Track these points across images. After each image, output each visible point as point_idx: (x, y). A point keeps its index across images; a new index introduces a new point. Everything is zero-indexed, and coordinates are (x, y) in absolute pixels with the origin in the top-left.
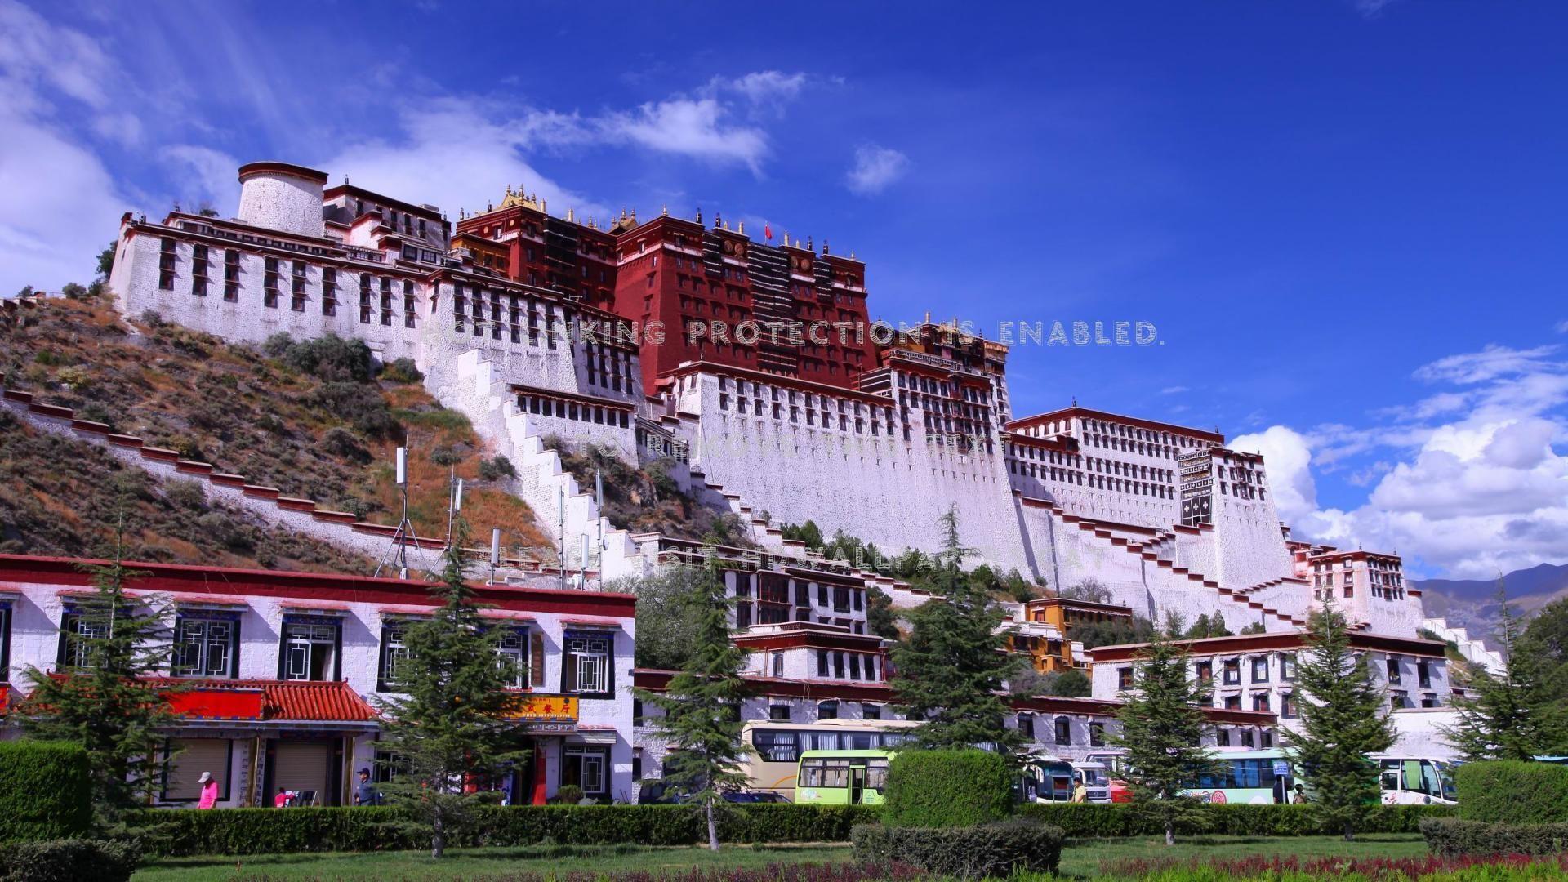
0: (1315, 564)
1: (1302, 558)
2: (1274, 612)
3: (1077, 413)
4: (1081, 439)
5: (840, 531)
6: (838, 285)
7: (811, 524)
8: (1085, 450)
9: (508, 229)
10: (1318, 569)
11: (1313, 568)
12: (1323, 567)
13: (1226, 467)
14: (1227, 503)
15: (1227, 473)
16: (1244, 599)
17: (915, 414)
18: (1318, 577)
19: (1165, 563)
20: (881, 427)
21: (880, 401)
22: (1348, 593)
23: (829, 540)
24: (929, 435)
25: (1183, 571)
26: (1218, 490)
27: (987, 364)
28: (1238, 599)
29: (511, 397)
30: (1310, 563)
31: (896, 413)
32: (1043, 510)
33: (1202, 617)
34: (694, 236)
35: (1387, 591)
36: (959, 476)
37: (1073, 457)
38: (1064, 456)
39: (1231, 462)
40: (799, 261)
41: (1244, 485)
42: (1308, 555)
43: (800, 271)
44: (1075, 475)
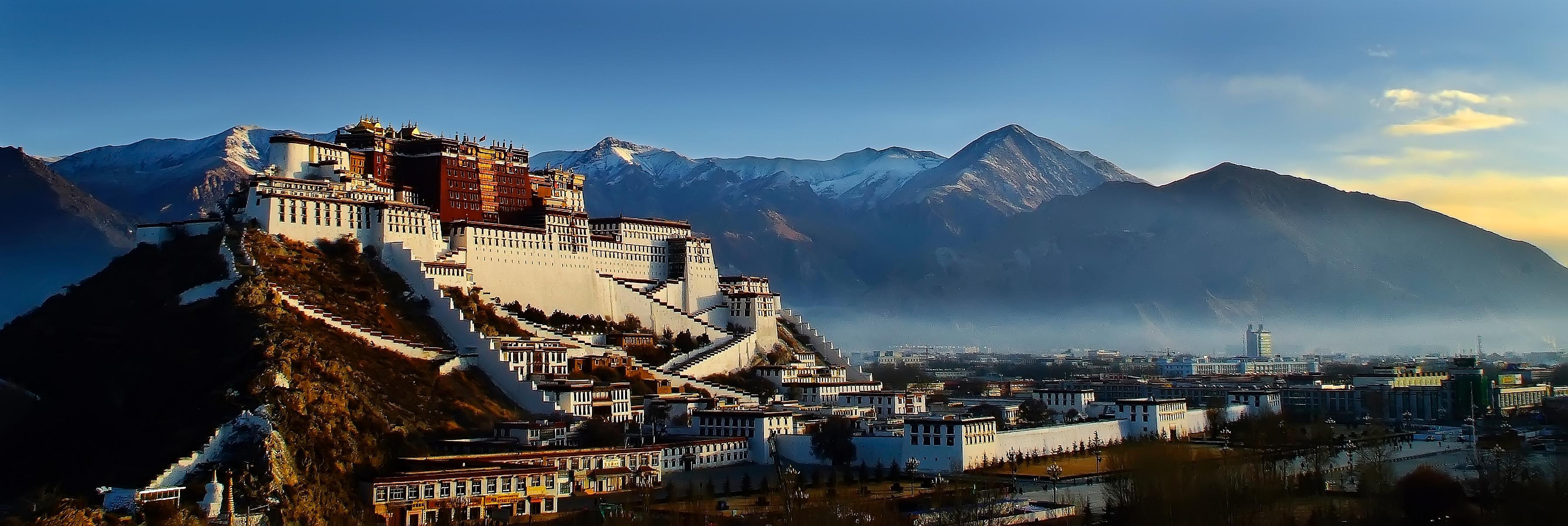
2: (712, 326)
3: (623, 221)
4: (623, 234)
5: (531, 302)
6: (516, 164)
7: (516, 302)
8: (625, 240)
11: (729, 300)
13: (692, 246)
14: (692, 267)
15: (692, 250)
16: (699, 320)
17: (555, 236)
18: (733, 304)
19: (657, 301)
20: (541, 245)
21: (540, 232)
22: (747, 314)
23: (524, 310)
24: (561, 247)
25: (672, 307)
26: (688, 260)
27: (574, 188)
28: (696, 320)
29: (423, 269)
30: (730, 296)
31: (547, 237)
32: (608, 279)
33: (681, 333)
34: (455, 147)
35: (765, 312)
36: (573, 267)
37: (619, 245)
38: (616, 244)
39: (695, 244)
40: (499, 154)
41: (700, 256)
42: (730, 292)
43: (500, 159)
44: (619, 255)
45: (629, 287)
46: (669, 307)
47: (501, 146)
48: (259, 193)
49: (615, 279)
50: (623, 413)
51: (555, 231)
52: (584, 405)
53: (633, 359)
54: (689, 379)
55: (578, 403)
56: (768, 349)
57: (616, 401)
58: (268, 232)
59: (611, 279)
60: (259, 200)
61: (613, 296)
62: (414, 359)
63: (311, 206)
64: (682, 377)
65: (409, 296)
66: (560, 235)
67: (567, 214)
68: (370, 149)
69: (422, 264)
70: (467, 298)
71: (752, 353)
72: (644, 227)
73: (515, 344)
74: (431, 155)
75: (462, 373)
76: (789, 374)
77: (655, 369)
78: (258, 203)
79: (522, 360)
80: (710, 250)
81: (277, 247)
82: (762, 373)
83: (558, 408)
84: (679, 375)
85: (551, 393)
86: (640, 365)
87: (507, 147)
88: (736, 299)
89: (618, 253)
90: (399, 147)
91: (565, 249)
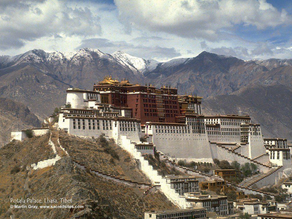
0: (271, 150)
1: (268, 149)
2: (262, 165)
3: (220, 117)
4: (221, 124)
6: (172, 95)
8: (222, 127)
9: (108, 90)
10: (271, 152)
13: (252, 128)
14: (252, 137)
16: (256, 162)
17: (191, 127)
18: (271, 154)
19: (236, 153)
20: (184, 131)
21: (184, 125)
22: (278, 158)
24: (193, 131)
25: (243, 156)
26: (251, 134)
27: (198, 103)
28: (254, 162)
29: (135, 147)
31: (187, 127)
32: (215, 144)
34: (146, 89)
36: (199, 140)
37: (219, 129)
38: (217, 128)
39: (253, 127)
40: (165, 91)
41: (256, 132)
42: (269, 148)
43: (165, 93)
44: (219, 133)
45: (224, 147)
48: (64, 116)
49: (217, 145)
50: (224, 210)
51: (190, 125)
52: (208, 208)
53: (227, 182)
54: (253, 190)
57: (222, 205)
60: (64, 120)
63: (87, 121)
64: (250, 189)
67: (195, 117)
72: (232, 120)
73: (176, 180)
78: (64, 121)
80: (260, 129)
84: (248, 189)
87: (168, 88)
88: (273, 152)
89: (218, 132)
90: (122, 90)
91: (195, 133)
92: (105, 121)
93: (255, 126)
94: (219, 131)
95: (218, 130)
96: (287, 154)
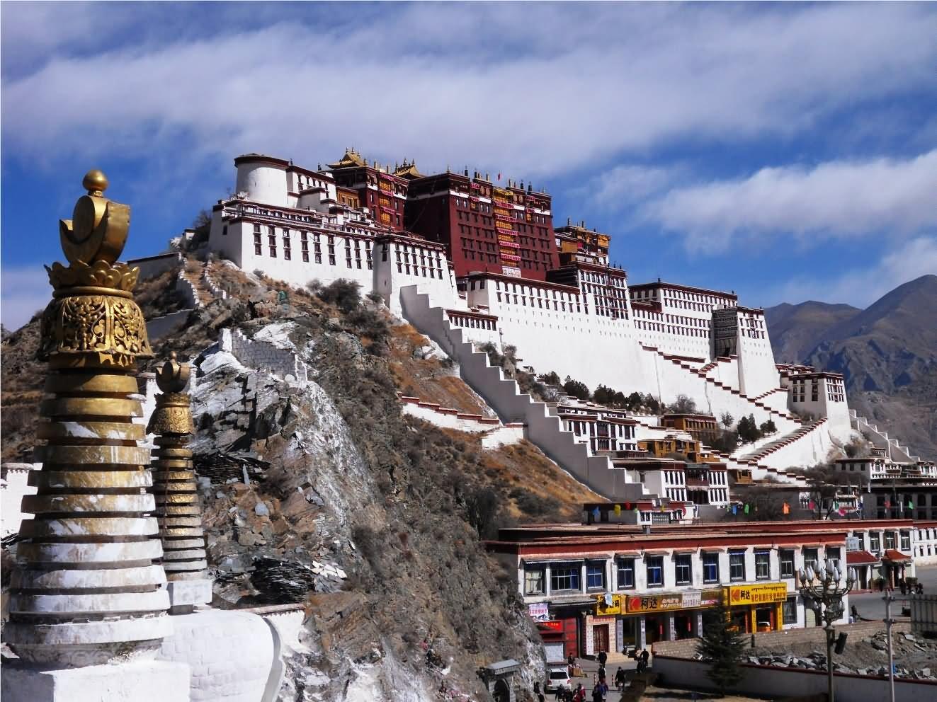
0: (793, 379)
1: (785, 374)
2: (776, 412)
3: (661, 286)
4: (663, 303)
5: (569, 377)
6: (537, 211)
7: (553, 372)
8: (665, 310)
9: (358, 181)
10: (795, 383)
11: (792, 382)
12: (799, 382)
13: (744, 319)
14: (746, 343)
15: (744, 322)
16: (761, 405)
17: (590, 297)
18: (796, 388)
19: (711, 380)
20: (575, 307)
21: (573, 292)
22: (815, 398)
23: (563, 383)
24: (597, 310)
25: (728, 388)
26: (741, 333)
28: (758, 405)
29: (446, 317)
30: (791, 378)
31: (581, 297)
32: (653, 353)
33: (744, 418)
34: (465, 185)
35: (836, 396)
36: (613, 335)
37: (659, 315)
38: (655, 314)
39: (747, 315)
40: (518, 197)
41: (753, 330)
42: (790, 374)
43: (519, 203)
44: (660, 327)
46: (725, 388)
47: (518, 187)
48: (225, 219)
49: (660, 354)
51: (590, 291)
52: (677, 489)
53: (701, 445)
54: (769, 470)
55: (670, 485)
56: (845, 441)
58: (241, 268)
59: (656, 353)
60: (226, 229)
61: (660, 373)
62: (447, 430)
63: (296, 236)
64: (761, 467)
65: (430, 352)
66: (596, 296)
67: (603, 271)
68: (361, 186)
69: (444, 312)
70: (503, 359)
71: (828, 445)
74: (437, 194)
75: (513, 448)
76: (878, 469)
77: (727, 457)
78: (225, 232)
79: (585, 432)
80: (764, 324)
81: (254, 285)
82: (844, 468)
83: (646, 492)
84: (756, 465)
85: (633, 472)
86: (709, 452)
87: (526, 189)
89: (658, 325)
90: (396, 186)
91: (603, 314)
92: (352, 242)
93: (751, 313)
94: (659, 322)
95: (658, 319)
96: (835, 387)
